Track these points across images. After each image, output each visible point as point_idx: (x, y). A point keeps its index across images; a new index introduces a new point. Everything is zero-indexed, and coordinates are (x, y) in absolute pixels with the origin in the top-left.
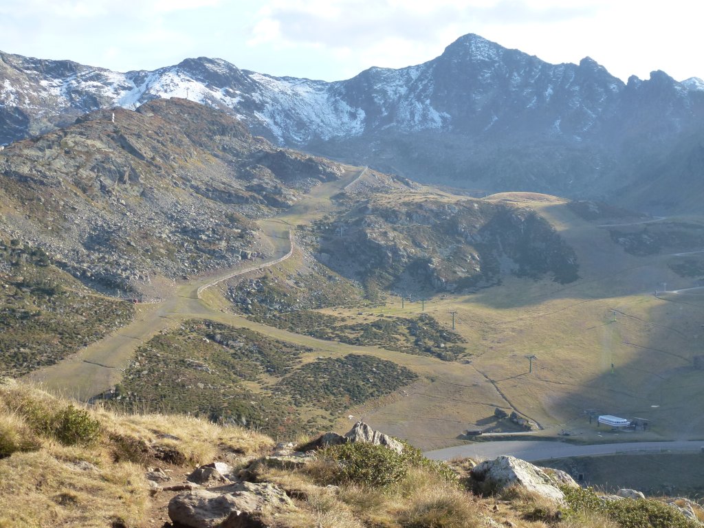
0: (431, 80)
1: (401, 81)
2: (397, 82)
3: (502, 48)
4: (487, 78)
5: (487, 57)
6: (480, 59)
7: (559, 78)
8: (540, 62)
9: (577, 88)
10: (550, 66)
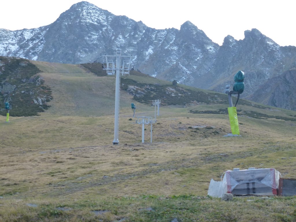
0: (42, 40)
1: (14, 41)
2: (10, 41)
3: (112, 15)
4: (94, 40)
5: (96, 22)
6: (89, 22)
7: (160, 40)
8: (145, 27)
9: (175, 48)
10: (153, 30)
